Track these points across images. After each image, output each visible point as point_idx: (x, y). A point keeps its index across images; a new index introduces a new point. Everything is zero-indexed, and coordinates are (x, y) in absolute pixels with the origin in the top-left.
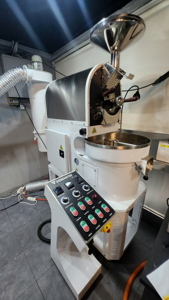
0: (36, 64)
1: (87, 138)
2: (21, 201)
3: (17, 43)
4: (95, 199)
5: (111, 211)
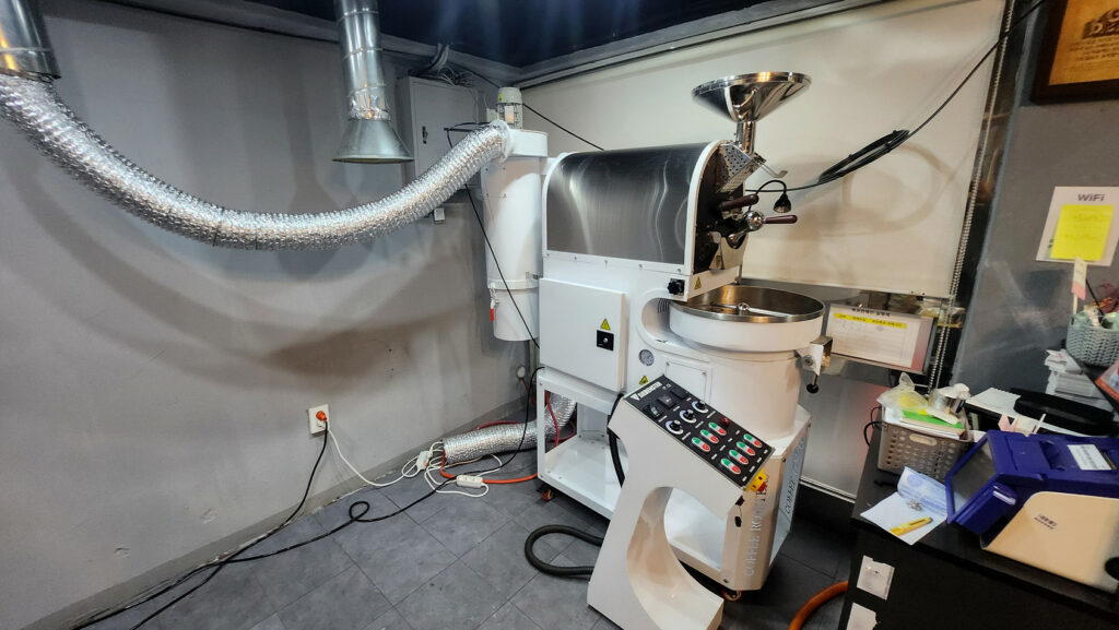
0: (509, 111)
1: (685, 300)
2: (439, 488)
3: (447, 48)
4: (727, 424)
5: (765, 446)
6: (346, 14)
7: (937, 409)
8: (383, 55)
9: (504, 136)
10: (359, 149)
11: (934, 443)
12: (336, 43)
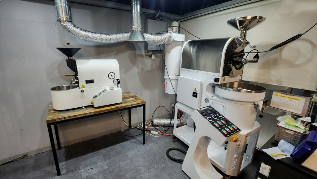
1: (219, 84)
3: (159, 11)
4: (227, 121)
5: (238, 129)
6: (133, 4)
7: (299, 124)
8: (142, 13)
9: (171, 35)
10: (133, 38)
11: (294, 133)
12: (130, 11)
